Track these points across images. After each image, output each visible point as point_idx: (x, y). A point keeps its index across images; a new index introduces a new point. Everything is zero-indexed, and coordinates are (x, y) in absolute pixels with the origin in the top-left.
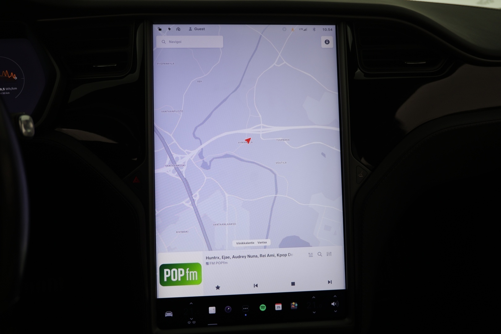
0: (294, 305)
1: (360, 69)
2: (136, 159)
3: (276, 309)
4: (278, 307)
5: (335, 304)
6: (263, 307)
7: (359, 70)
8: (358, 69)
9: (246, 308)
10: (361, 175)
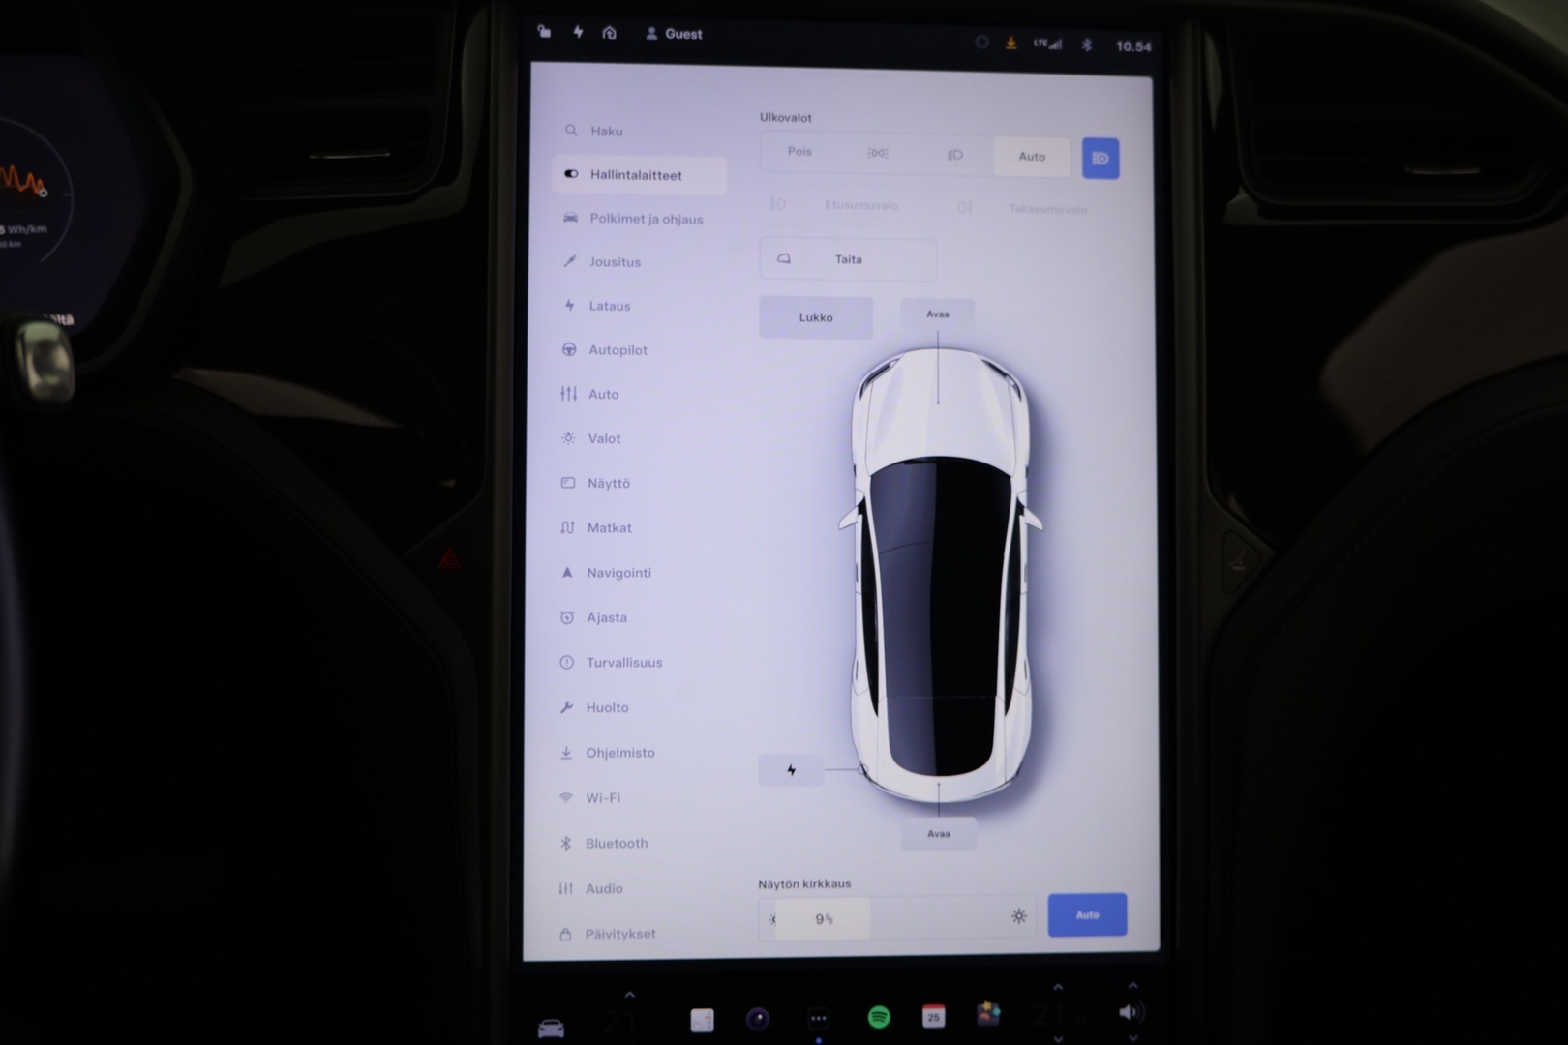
0: (990, 1012)
1: (1251, 192)
2: (451, 483)
3: (927, 1023)
4: (934, 1017)
5: (1131, 1012)
6: (879, 1016)
7: (1242, 196)
8: (1241, 190)
9: (819, 1018)
10: (1241, 563)
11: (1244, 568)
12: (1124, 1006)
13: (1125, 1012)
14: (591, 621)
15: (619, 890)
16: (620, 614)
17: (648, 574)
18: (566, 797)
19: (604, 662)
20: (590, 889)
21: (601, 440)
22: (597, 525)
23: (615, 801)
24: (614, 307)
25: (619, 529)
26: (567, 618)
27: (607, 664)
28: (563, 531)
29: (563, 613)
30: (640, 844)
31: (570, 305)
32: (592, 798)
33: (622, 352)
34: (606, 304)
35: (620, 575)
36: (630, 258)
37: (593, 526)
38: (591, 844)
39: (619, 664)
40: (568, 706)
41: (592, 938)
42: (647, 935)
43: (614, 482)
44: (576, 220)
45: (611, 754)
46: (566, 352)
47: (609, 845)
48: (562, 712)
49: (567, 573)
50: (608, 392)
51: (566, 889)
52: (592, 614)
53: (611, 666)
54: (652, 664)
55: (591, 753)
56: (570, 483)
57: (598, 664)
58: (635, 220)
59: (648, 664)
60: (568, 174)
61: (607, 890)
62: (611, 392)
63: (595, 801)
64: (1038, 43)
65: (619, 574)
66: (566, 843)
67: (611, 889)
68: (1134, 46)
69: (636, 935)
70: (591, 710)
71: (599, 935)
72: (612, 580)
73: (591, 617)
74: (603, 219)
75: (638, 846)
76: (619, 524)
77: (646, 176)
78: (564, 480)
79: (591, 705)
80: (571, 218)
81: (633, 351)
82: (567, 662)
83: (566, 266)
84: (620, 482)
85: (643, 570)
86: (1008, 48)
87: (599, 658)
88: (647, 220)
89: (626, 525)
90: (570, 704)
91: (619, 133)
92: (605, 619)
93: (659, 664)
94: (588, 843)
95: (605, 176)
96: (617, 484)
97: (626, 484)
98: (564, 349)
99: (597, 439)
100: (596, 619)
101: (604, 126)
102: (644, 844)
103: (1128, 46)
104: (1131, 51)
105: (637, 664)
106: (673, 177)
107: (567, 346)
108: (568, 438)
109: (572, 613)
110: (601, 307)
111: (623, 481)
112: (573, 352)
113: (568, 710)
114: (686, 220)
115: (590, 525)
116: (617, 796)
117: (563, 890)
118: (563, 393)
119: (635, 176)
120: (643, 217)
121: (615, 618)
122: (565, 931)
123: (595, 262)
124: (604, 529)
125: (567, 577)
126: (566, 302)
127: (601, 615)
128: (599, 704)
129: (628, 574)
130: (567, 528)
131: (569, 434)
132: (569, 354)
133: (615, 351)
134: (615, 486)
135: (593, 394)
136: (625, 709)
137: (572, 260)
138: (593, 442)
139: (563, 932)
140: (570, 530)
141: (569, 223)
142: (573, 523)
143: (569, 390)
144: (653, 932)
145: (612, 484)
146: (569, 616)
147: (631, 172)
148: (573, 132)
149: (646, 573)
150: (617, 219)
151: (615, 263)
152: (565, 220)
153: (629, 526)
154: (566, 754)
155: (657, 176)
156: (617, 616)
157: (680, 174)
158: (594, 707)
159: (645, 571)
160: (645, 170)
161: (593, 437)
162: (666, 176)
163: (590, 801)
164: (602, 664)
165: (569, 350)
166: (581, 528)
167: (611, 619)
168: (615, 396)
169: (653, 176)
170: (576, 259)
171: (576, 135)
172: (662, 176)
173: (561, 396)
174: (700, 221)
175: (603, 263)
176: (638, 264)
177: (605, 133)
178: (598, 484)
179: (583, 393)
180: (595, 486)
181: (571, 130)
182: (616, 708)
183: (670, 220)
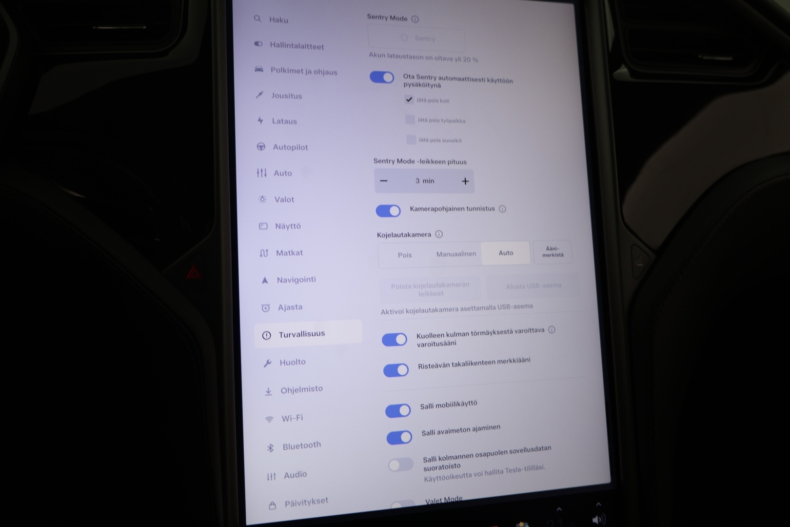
1: (627, 66)
5: (599, 519)
7: (623, 70)
10: (640, 262)
11: (642, 265)
12: (595, 517)
13: (595, 520)
14: (281, 310)
15: (304, 475)
16: (298, 305)
17: (314, 280)
18: (269, 419)
20: (287, 475)
21: (283, 200)
23: (300, 419)
24: (287, 122)
25: (295, 253)
26: (266, 308)
27: (291, 335)
28: (261, 256)
29: (263, 306)
30: (316, 445)
31: (261, 121)
32: (285, 419)
33: (292, 148)
34: (282, 120)
35: (297, 281)
36: (296, 93)
37: (280, 252)
38: (286, 447)
39: (299, 335)
40: (268, 363)
41: (289, 506)
42: (322, 501)
44: (262, 71)
45: (296, 391)
46: (259, 148)
47: (297, 447)
48: (265, 366)
49: (265, 281)
50: (286, 172)
51: (271, 477)
52: (281, 305)
53: (294, 336)
54: (318, 334)
55: (284, 391)
56: (264, 226)
57: (286, 336)
58: (298, 72)
59: (316, 334)
60: (256, 44)
61: (297, 475)
63: (287, 421)
66: (271, 448)
67: (300, 474)
69: (316, 502)
70: (283, 364)
71: (293, 504)
72: (292, 284)
73: (281, 307)
74: (278, 71)
75: (315, 446)
76: (295, 250)
77: (303, 47)
78: (261, 224)
79: (283, 361)
80: (259, 70)
81: (299, 147)
82: (267, 335)
83: (257, 97)
84: (294, 225)
85: (310, 278)
87: (286, 332)
88: (304, 72)
91: (286, 21)
92: (289, 308)
93: (323, 334)
94: (284, 447)
95: (278, 46)
97: (299, 227)
98: (258, 146)
99: (280, 200)
100: (284, 308)
101: (277, 17)
102: (319, 445)
105: (309, 334)
106: (319, 48)
107: (259, 145)
108: (262, 199)
109: (269, 305)
110: (279, 122)
111: (296, 224)
112: (263, 148)
113: (268, 365)
114: (328, 73)
115: (277, 251)
116: (301, 417)
117: (270, 478)
118: (258, 173)
119: (297, 47)
120: (302, 70)
121: (295, 307)
122: (273, 504)
123: (274, 96)
124: (286, 254)
125: (265, 283)
126: (258, 118)
127: (286, 306)
128: (288, 360)
129: (302, 280)
130: (264, 253)
131: (262, 197)
132: (261, 150)
133: (289, 148)
134: (292, 228)
135: (276, 173)
136: (304, 362)
137: (261, 94)
138: (277, 201)
139: (271, 504)
140: (266, 255)
141: (258, 72)
142: (267, 250)
143: (262, 171)
144: (327, 499)
145: (290, 226)
147: (294, 44)
148: (259, 19)
149: (313, 279)
150: (287, 71)
151: (286, 97)
152: (256, 71)
153: (301, 252)
154: (268, 392)
155: (309, 47)
156: (296, 306)
157: (323, 46)
159: (312, 278)
160: (302, 43)
161: (277, 199)
162: (314, 47)
163: (284, 421)
164: (288, 335)
165: (261, 147)
166: (272, 253)
167: (293, 308)
168: (290, 174)
169: (307, 47)
170: (263, 94)
171: (260, 21)
172: (312, 47)
173: (257, 174)
174: (336, 73)
175: (279, 96)
176: (300, 97)
177: (278, 21)
178: (281, 227)
179: (270, 173)
180: (280, 228)
181: (257, 18)
182: (298, 362)
183: (318, 72)
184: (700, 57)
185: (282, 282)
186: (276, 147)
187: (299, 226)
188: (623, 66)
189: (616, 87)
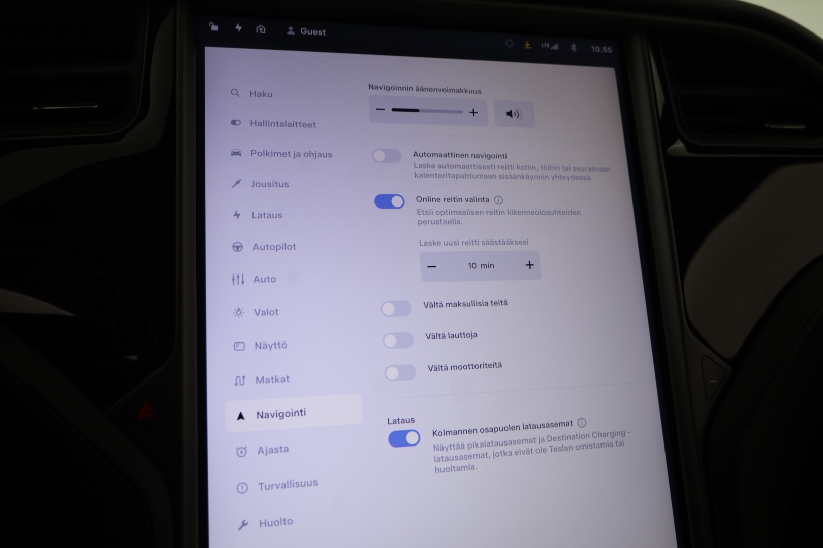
10: (714, 377)
11: (716, 381)
14: (261, 453)
16: (283, 446)
17: (303, 413)
19: (272, 485)
21: (264, 313)
22: (263, 378)
24: (270, 216)
25: (280, 380)
26: (241, 452)
27: (274, 487)
28: (236, 384)
29: (238, 449)
31: (237, 215)
33: (277, 248)
34: (264, 214)
36: (280, 181)
37: (260, 378)
39: (284, 486)
40: (244, 524)
43: (275, 344)
44: (240, 155)
46: (235, 248)
48: (240, 529)
49: (241, 416)
50: (268, 278)
52: (261, 448)
53: (278, 488)
54: (309, 484)
56: (241, 346)
57: (267, 487)
58: (284, 154)
59: (306, 484)
60: (233, 122)
62: (270, 277)
64: (544, 45)
65: (281, 414)
68: (602, 49)
70: (263, 525)
72: (276, 419)
73: (261, 450)
74: (260, 154)
76: (279, 376)
77: (290, 125)
78: (236, 344)
79: (263, 521)
80: (236, 153)
81: (285, 247)
82: (242, 488)
83: (233, 187)
84: (279, 344)
85: (299, 410)
86: (525, 48)
87: (267, 482)
88: (292, 155)
89: (285, 377)
90: (246, 522)
91: (270, 95)
92: (271, 451)
93: (316, 483)
95: (260, 124)
96: (277, 346)
98: (233, 247)
99: (260, 313)
100: (265, 451)
101: (259, 90)
103: (598, 49)
104: (600, 52)
105: (298, 485)
106: (309, 125)
107: (235, 245)
108: (239, 312)
109: (245, 448)
110: (260, 216)
111: (281, 343)
112: (240, 248)
113: (244, 527)
114: (320, 155)
115: (257, 378)
118: (233, 279)
119: (283, 125)
120: (289, 153)
121: (279, 450)
123: (254, 184)
124: (268, 381)
125: (241, 420)
126: (235, 212)
127: (268, 448)
128: (269, 520)
129: (288, 414)
130: (240, 381)
131: (239, 309)
132: (238, 251)
133: (272, 247)
134: (275, 348)
135: (256, 279)
136: (290, 522)
137: (238, 182)
138: (257, 315)
140: (242, 383)
141: (234, 156)
142: (244, 377)
143: (238, 277)
145: (273, 346)
146: (243, 450)
147: (279, 122)
148: (237, 94)
150: (270, 154)
151: (269, 185)
152: (232, 155)
153: (288, 377)
155: (298, 125)
156: (281, 448)
157: (314, 124)
158: (265, 523)
159: (301, 411)
160: (290, 120)
161: (257, 313)
162: (304, 125)
164: (270, 487)
165: (238, 247)
166: (250, 380)
167: (276, 450)
168: (273, 280)
169: (295, 125)
170: (240, 182)
171: (239, 96)
172: (301, 125)
173: (232, 281)
174: (330, 155)
175: (261, 185)
176: (287, 185)
177: (260, 95)
178: (262, 346)
179: (249, 279)
180: (260, 348)
181: (235, 93)
182: (283, 522)
183: (308, 154)
184: (767, 125)
185: (262, 417)
186: (256, 247)
187: (284, 345)
188: (678, 140)
189: (671, 164)
